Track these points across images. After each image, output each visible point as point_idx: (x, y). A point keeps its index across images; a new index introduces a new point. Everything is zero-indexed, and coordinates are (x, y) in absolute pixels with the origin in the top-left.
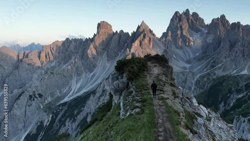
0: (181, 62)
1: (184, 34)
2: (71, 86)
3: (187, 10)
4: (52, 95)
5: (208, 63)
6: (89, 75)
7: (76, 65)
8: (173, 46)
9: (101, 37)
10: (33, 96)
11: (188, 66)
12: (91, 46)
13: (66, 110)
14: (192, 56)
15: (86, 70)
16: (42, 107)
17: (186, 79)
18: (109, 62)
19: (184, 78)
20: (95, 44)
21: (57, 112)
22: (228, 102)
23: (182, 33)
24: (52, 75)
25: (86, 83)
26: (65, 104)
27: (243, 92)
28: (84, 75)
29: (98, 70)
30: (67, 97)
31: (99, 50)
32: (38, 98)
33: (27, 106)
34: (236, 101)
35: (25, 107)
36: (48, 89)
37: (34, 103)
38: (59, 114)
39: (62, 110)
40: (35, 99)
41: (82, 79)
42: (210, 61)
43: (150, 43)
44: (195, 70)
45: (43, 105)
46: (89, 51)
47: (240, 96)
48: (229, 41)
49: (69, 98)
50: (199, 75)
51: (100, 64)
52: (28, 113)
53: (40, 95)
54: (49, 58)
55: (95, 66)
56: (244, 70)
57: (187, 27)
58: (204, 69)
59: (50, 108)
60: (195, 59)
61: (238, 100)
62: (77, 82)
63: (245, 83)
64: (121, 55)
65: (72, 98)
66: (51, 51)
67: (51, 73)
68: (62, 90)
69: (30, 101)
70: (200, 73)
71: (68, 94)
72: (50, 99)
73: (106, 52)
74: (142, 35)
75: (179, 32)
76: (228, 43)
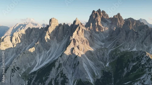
0: (99, 42)
1: (99, 24)
2: (36, 60)
3: (99, 9)
4: (25, 67)
5: (114, 43)
6: (47, 52)
7: (38, 46)
8: (94, 32)
9: (52, 28)
10: (14, 69)
11: (103, 44)
12: (47, 34)
13: (36, 77)
14: (104, 38)
15: (44, 49)
16: (20, 76)
17: (104, 53)
18: (58, 43)
19: (103, 53)
20: (49, 32)
21: (31, 78)
22: (129, 67)
23: (98, 24)
24: (25, 54)
25: (46, 58)
26: (35, 73)
27: (136, 62)
28: (43, 52)
29: (52, 49)
30: (35, 68)
31: (52, 36)
32: (17, 70)
33: (11, 76)
34: (132, 67)
35: (10, 77)
36: (22, 63)
37: (15, 74)
38: (32, 79)
39: (34, 77)
40: (16, 71)
41: (42, 55)
42: (115, 41)
43: (82, 32)
44: (108, 47)
45: (20, 74)
46: (46, 38)
47: (134, 64)
48: (125, 31)
49: (36, 68)
50: (110, 50)
51: (53, 45)
52: (12, 81)
53: (18, 68)
54: (18, 41)
55: (50, 47)
56: (134, 48)
57: (100, 20)
58: (112, 46)
59: (25, 76)
60: (106, 39)
61: (134, 66)
62: (40, 57)
63: (136, 56)
64: (65, 38)
65: (38, 68)
66: (19, 36)
67: (24, 53)
68: (31, 63)
69: (13, 73)
70: (111, 48)
71: (35, 65)
72: (24, 70)
73: (56, 37)
74: (78, 28)
75: (96, 24)
76: (125, 32)
